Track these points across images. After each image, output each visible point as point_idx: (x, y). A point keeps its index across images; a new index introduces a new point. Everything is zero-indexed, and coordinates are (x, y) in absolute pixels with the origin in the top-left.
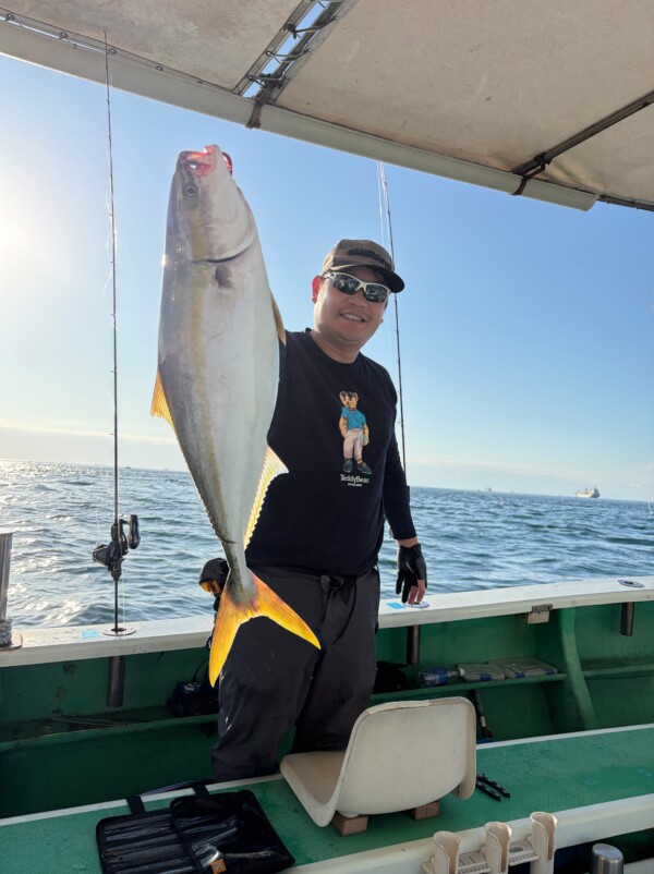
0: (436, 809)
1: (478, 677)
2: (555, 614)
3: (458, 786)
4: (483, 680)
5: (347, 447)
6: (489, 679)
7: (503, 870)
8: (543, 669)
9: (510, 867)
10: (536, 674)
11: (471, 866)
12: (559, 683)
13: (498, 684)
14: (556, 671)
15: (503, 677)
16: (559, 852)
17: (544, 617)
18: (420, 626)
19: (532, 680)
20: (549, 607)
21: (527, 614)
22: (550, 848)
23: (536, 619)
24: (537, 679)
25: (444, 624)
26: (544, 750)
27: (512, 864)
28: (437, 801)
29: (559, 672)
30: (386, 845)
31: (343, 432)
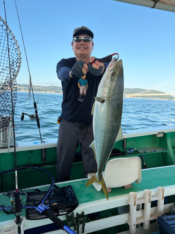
0: (130, 186)
1: (143, 152)
2: (165, 134)
3: (137, 180)
4: (144, 153)
5: (81, 91)
6: (146, 152)
7: (149, 202)
8: (161, 149)
9: (151, 202)
10: (159, 151)
11: (140, 201)
12: (166, 153)
13: (149, 153)
14: (165, 150)
15: (150, 152)
16: (165, 197)
17: (162, 135)
18: (126, 138)
19: (158, 152)
20: (163, 132)
21: (157, 134)
22: (163, 196)
23: (159, 136)
24: (160, 152)
25: (133, 138)
26: (161, 170)
27: (152, 201)
28: (131, 184)
29: (166, 150)
30: (117, 196)
31: (79, 87)
